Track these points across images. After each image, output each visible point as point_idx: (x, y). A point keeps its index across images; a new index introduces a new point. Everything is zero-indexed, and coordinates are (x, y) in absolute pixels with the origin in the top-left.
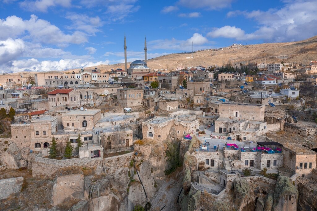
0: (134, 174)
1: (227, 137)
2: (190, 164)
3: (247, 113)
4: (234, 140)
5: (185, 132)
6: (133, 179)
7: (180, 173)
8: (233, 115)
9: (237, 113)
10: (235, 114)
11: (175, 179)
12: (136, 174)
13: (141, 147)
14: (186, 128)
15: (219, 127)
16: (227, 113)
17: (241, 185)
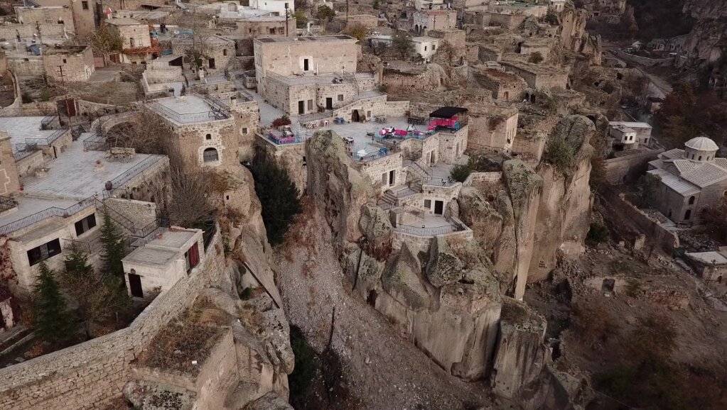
0: (241, 275)
1: (331, 120)
2: (369, 194)
3: (330, 59)
4: (349, 122)
5: (245, 131)
6: (244, 288)
7: (307, 228)
8: (299, 67)
9: (306, 61)
10: (302, 65)
11: (307, 246)
12: (245, 272)
13: (228, 198)
14: (249, 116)
15: (298, 101)
16: (284, 64)
17: (479, 198)
